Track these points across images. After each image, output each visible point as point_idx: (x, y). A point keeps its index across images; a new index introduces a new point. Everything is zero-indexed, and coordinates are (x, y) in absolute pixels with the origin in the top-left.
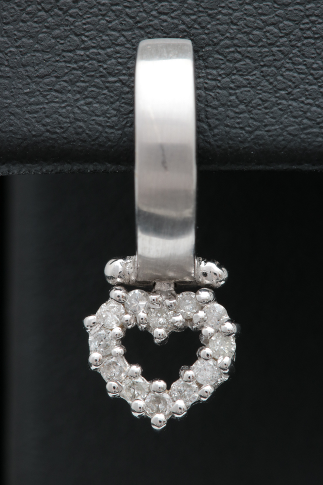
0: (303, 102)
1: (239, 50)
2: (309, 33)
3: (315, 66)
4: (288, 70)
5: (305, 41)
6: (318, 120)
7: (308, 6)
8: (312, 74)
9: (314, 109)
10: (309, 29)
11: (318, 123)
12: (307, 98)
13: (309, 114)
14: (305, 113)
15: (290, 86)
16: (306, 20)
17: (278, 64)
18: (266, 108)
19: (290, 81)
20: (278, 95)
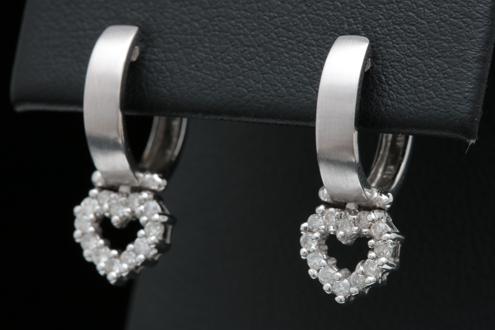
0: (203, 73)
1: (173, 36)
2: (217, 28)
3: (216, 49)
4: (200, 51)
5: (213, 33)
6: (210, 85)
7: (219, 10)
8: (212, 55)
9: (210, 77)
10: (217, 25)
11: (210, 87)
12: (207, 70)
13: (205, 81)
14: (204, 79)
15: (198, 62)
16: (216, 19)
17: (194, 46)
18: (181, 75)
19: (199, 58)
20: (190, 67)
